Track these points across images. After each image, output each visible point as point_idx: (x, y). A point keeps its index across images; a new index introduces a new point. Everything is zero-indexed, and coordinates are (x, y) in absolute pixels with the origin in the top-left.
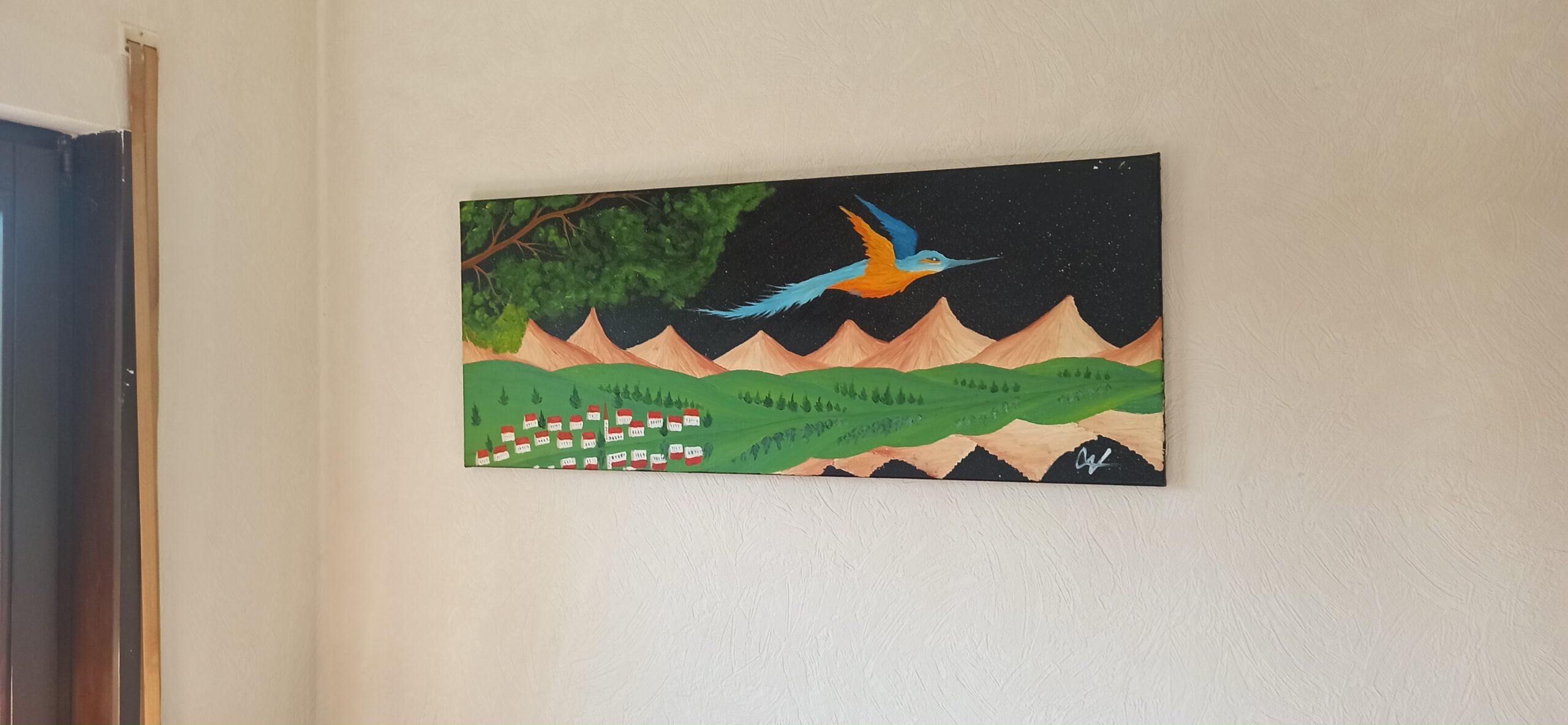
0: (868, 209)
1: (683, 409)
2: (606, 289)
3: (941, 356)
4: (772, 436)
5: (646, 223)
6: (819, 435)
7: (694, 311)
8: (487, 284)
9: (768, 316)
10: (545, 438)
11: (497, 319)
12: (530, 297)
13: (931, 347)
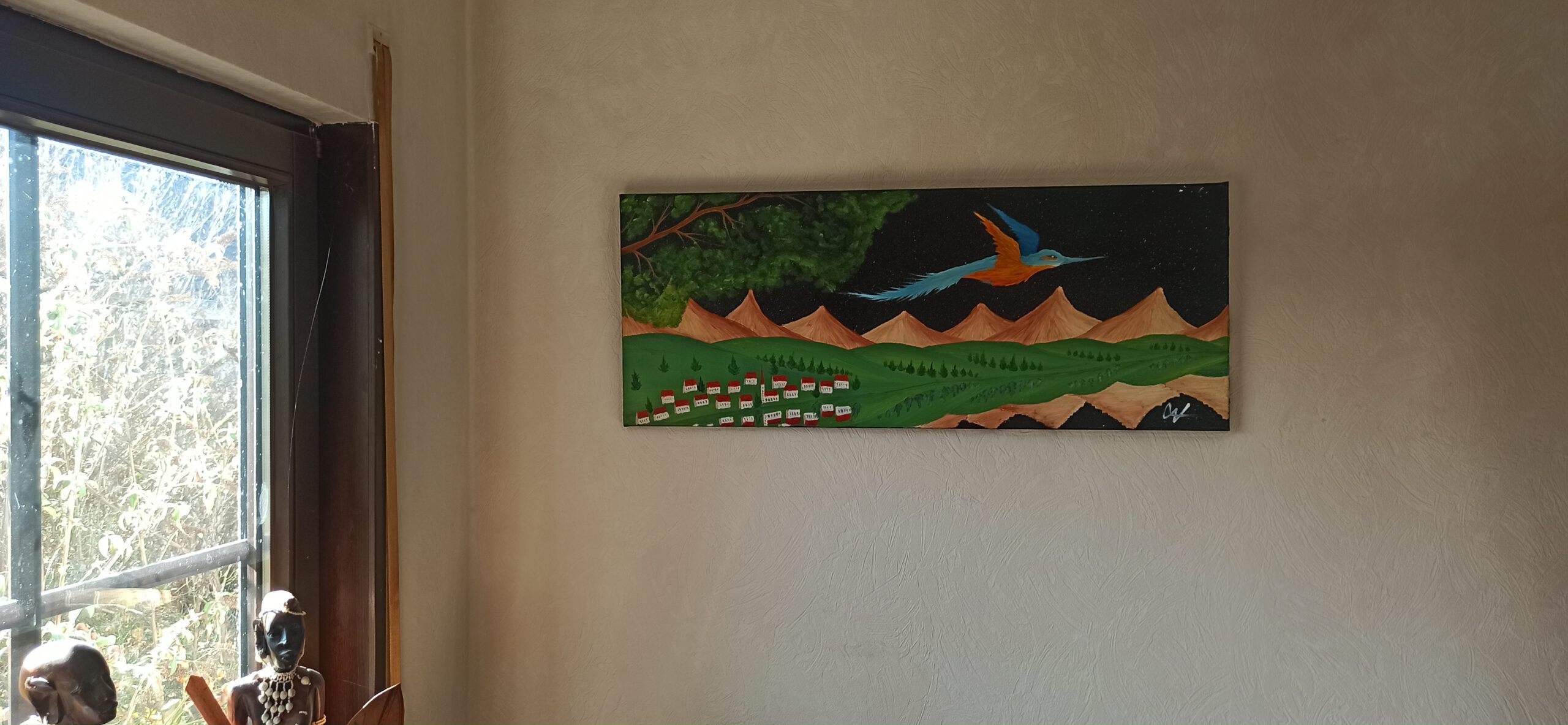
0: (998, 215)
1: (834, 375)
2: (763, 275)
3: (1058, 333)
4: (913, 397)
5: (801, 220)
6: (954, 396)
7: (845, 294)
8: (648, 267)
9: (910, 300)
10: (704, 400)
11: (657, 297)
12: (690, 279)
13: (1049, 326)
